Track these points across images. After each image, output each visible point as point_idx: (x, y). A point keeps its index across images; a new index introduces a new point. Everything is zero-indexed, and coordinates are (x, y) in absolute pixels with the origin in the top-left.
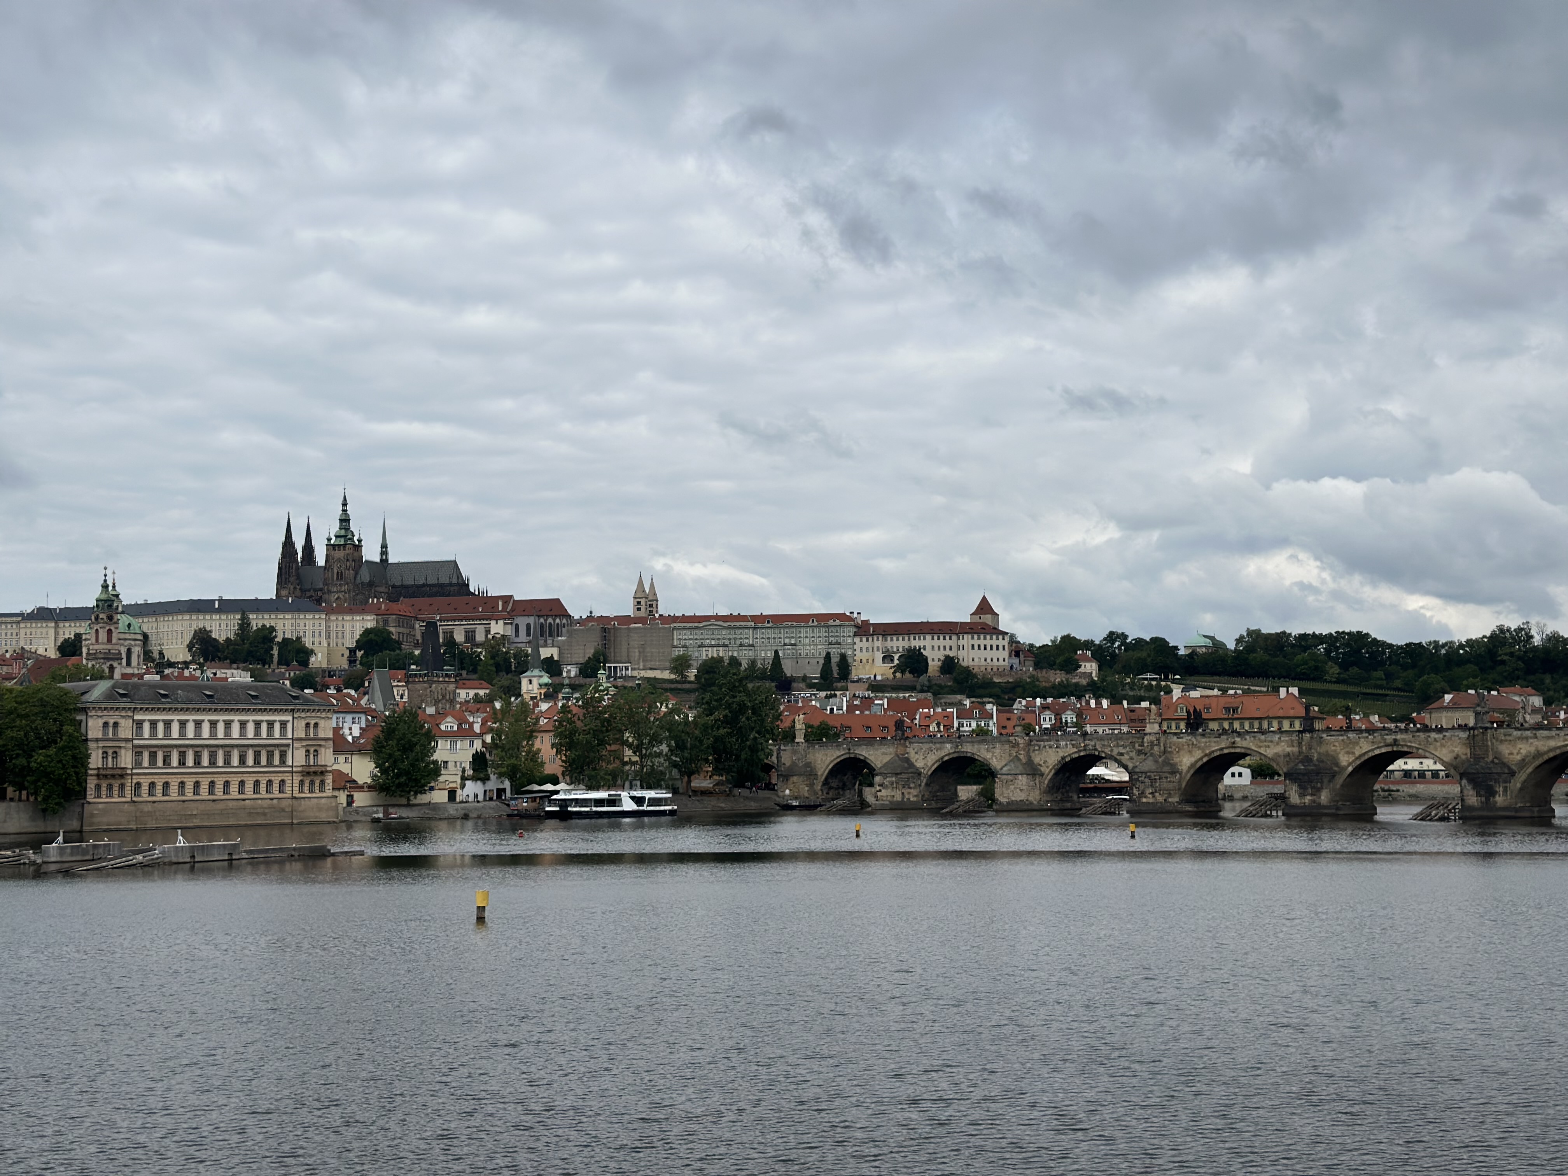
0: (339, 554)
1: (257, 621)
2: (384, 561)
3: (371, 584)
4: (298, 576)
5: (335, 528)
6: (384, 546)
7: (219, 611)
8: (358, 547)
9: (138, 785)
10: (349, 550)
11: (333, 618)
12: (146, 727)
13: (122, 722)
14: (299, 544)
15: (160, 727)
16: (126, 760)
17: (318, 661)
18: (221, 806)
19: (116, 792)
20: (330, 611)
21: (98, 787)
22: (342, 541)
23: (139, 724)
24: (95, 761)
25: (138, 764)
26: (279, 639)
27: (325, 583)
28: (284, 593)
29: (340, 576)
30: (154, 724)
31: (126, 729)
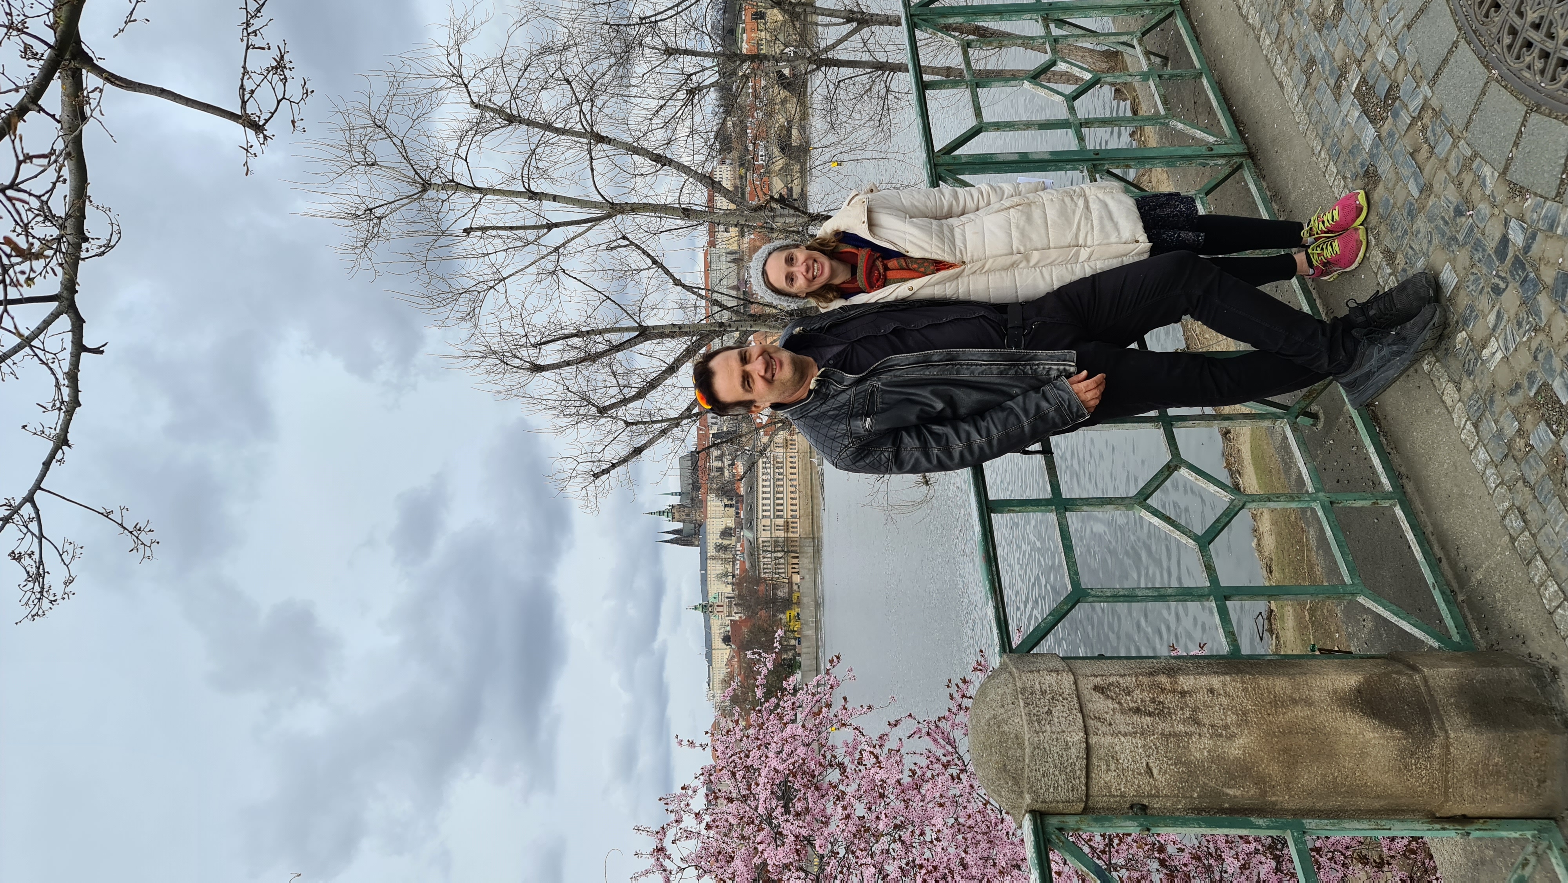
0: (677, 515)
1: (711, 551)
2: (680, 494)
3: (692, 499)
4: (688, 536)
5: (664, 518)
6: (672, 494)
7: (706, 570)
8: (673, 506)
9: (792, 516)
10: (674, 511)
11: (709, 516)
12: (764, 514)
13: (763, 523)
14: (672, 536)
15: (765, 508)
16: (780, 521)
17: (731, 523)
18: (801, 482)
19: (794, 525)
20: (706, 516)
21: (793, 532)
22: (670, 514)
23: (764, 516)
24: (781, 534)
25: (781, 516)
26: (720, 541)
27: (691, 522)
28: (696, 543)
29: (688, 515)
30: (764, 511)
31: (767, 522)
